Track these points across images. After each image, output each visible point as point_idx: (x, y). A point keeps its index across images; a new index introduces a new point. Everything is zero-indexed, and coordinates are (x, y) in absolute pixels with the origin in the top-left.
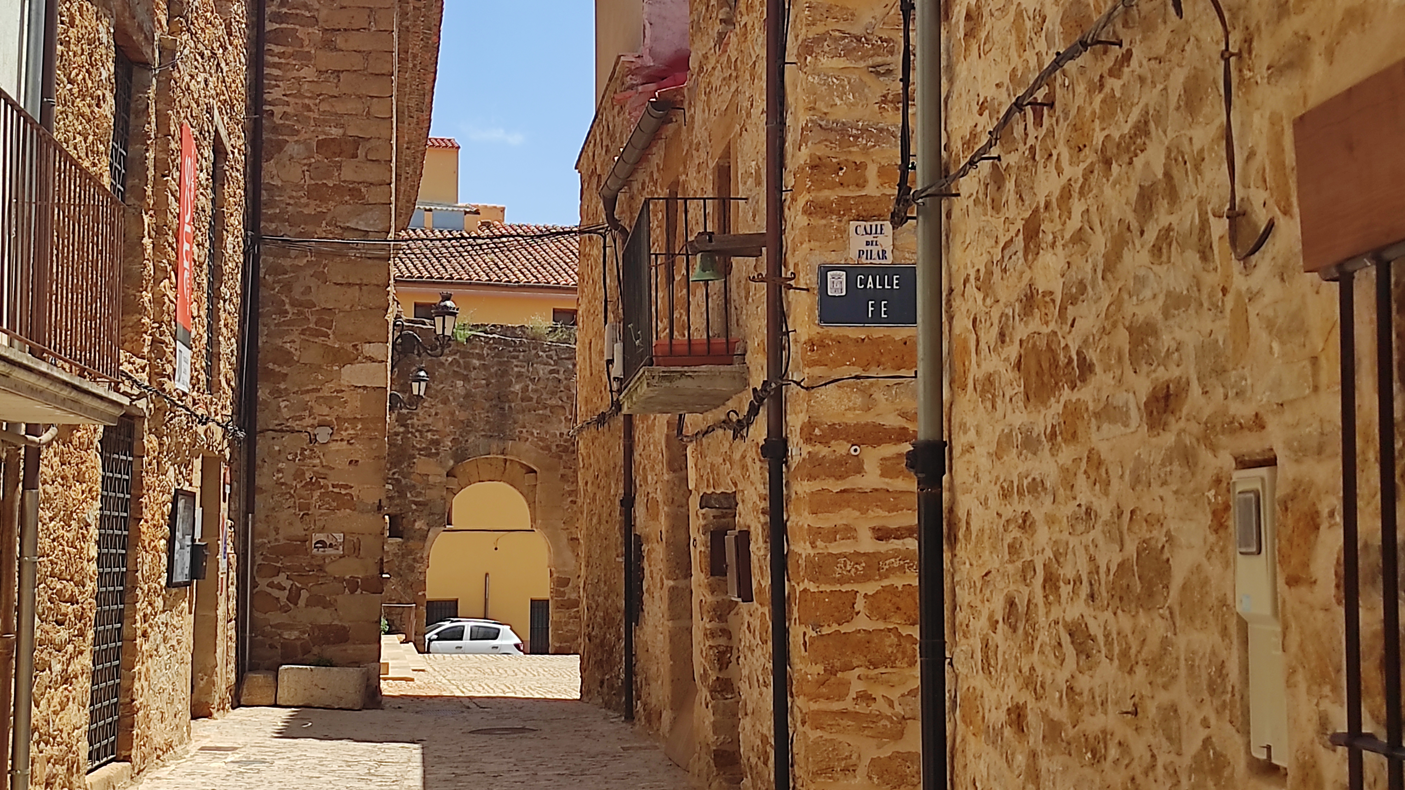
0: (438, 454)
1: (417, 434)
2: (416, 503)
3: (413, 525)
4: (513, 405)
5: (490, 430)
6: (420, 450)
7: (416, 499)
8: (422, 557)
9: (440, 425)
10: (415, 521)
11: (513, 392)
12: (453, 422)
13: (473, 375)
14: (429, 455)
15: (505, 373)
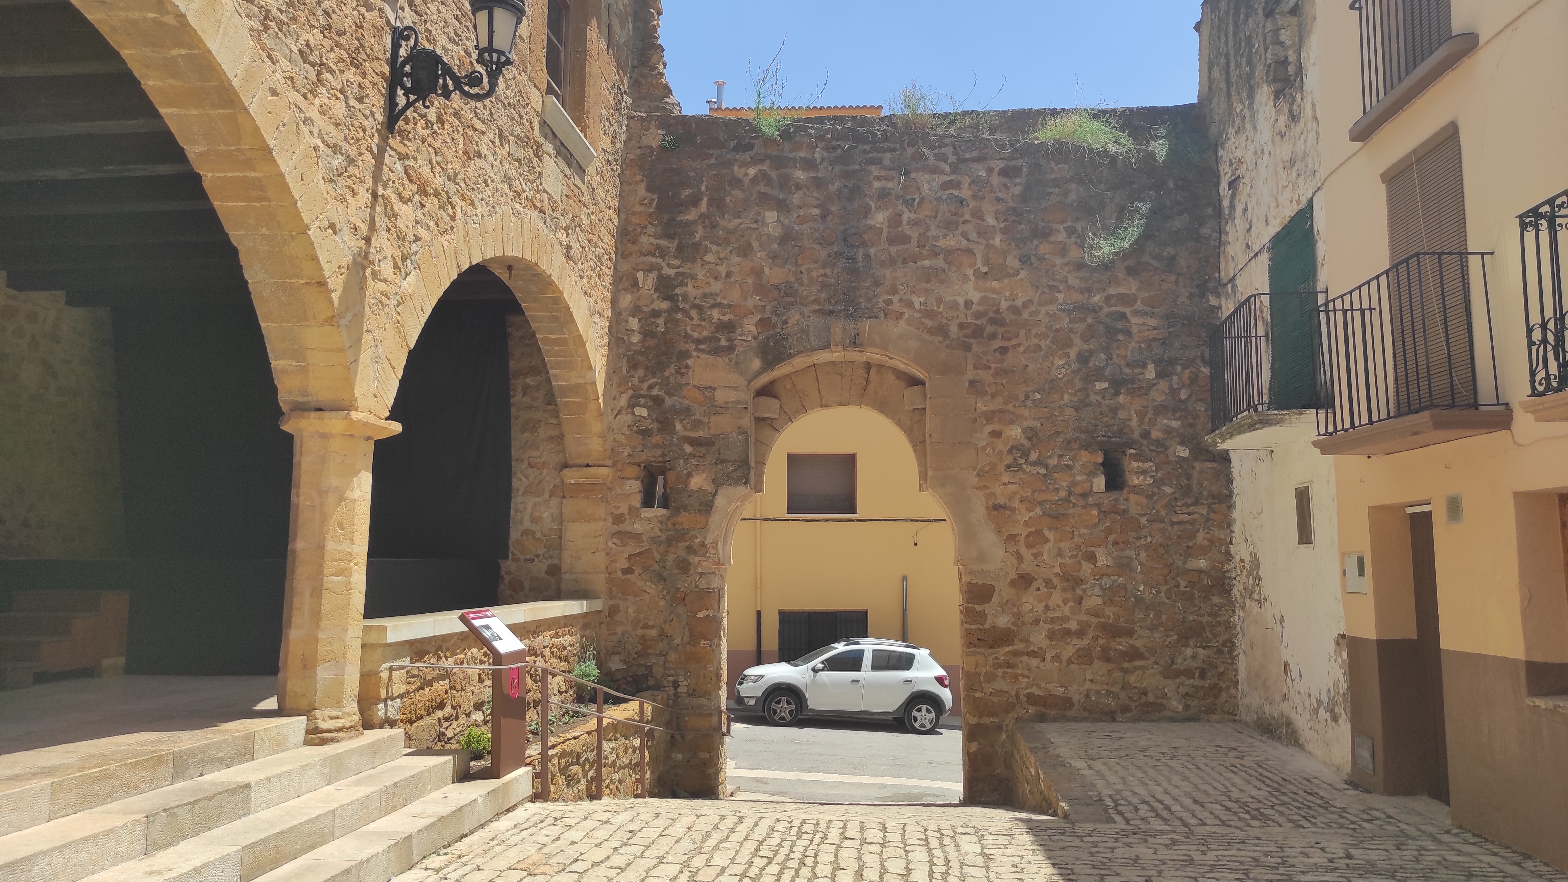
0: (731, 349)
1: (694, 313)
2: (693, 442)
3: (687, 484)
4: (872, 251)
5: (828, 300)
6: (699, 341)
7: (693, 435)
8: (703, 545)
9: (735, 295)
10: (690, 475)
11: (871, 228)
12: (761, 289)
13: (796, 198)
14: (716, 351)
15: (855, 192)
